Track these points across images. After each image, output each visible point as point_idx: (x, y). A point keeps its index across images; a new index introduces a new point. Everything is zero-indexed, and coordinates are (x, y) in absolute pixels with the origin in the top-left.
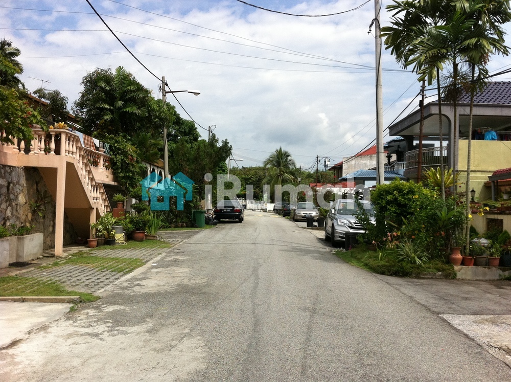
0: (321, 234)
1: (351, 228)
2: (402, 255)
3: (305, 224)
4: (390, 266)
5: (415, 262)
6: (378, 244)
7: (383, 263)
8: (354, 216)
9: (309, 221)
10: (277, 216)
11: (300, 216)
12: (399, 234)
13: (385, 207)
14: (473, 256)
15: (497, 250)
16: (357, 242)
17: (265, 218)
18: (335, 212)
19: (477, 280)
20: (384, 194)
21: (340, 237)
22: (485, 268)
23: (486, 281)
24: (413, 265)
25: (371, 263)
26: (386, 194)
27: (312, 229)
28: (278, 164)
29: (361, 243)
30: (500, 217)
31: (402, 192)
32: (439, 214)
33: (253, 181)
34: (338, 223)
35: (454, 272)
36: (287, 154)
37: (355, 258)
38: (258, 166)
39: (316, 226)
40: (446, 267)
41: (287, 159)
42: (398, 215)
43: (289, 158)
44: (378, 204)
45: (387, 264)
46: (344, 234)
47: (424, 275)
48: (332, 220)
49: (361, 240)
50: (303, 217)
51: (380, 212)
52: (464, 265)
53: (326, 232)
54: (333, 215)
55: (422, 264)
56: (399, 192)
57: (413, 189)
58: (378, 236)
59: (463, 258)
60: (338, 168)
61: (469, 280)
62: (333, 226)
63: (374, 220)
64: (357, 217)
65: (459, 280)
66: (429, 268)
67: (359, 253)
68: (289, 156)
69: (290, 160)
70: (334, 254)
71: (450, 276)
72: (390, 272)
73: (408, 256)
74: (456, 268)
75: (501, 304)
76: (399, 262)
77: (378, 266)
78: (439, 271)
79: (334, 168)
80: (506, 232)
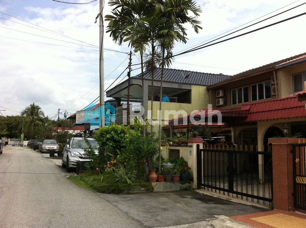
0: (59, 162)
1: (81, 158)
2: (118, 177)
3: (48, 155)
4: (109, 186)
5: (127, 182)
6: (100, 170)
7: (104, 184)
8: (83, 150)
9: (52, 153)
10: (29, 150)
11: (45, 149)
12: (115, 162)
13: (106, 142)
14: (164, 175)
15: (178, 171)
16: (85, 169)
17: (20, 152)
18: (69, 146)
19: (167, 192)
20: (105, 133)
21: (73, 165)
22: (171, 183)
23: (172, 192)
24: (125, 184)
25: (95, 185)
26: (106, 133)
27: (53, 158)
28: (32, 114)
29: (87, 169)
30: (177, 148)
31: (117, 132)
32: (142, 147)
33: (14, 125)
34: (71, 154)
35: (152, 187)
36: (38, 108)
37: (84, 181)
38: (17, 115)
39: (56, 156)
40: (147, 184)
41: (38, 111)
42: (115, 148)
43: (40, 110)
44: (101, 140)
45: (107, 185)
46: (76, 163)
47: (132, 191)
48: (67, 152)
49: (88, 167)
50: (47, 150)
51: (102, 146)
52: (158, 182)
53: (63, 161)
54: (68, 149)
55: (131, 183)
56: (115, 132)
57: (124, 130)
58: (100, 163)
59: (157, 177)
60: (73, 118)
61: (162, 192)
62: (68, 157)
63: (98, 152)
64: (85, 151)
65: (155, 193)
66: (136, 185)
67: (86, 177)
68: (39, 109)
69: (40, 112)
70: (68, 178)
71: (150, 191)
72: (109, 191)
73: (122, 178)
74: (154, 184)
75: (189, 212)
76: (115, 182)
77: (101, 187)
78: (143, 187)
79: (70, 118)
80: (182, 158)
